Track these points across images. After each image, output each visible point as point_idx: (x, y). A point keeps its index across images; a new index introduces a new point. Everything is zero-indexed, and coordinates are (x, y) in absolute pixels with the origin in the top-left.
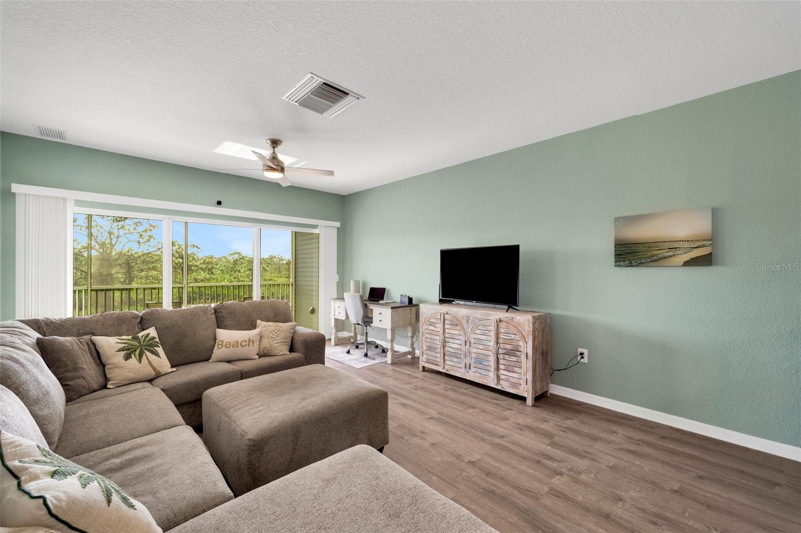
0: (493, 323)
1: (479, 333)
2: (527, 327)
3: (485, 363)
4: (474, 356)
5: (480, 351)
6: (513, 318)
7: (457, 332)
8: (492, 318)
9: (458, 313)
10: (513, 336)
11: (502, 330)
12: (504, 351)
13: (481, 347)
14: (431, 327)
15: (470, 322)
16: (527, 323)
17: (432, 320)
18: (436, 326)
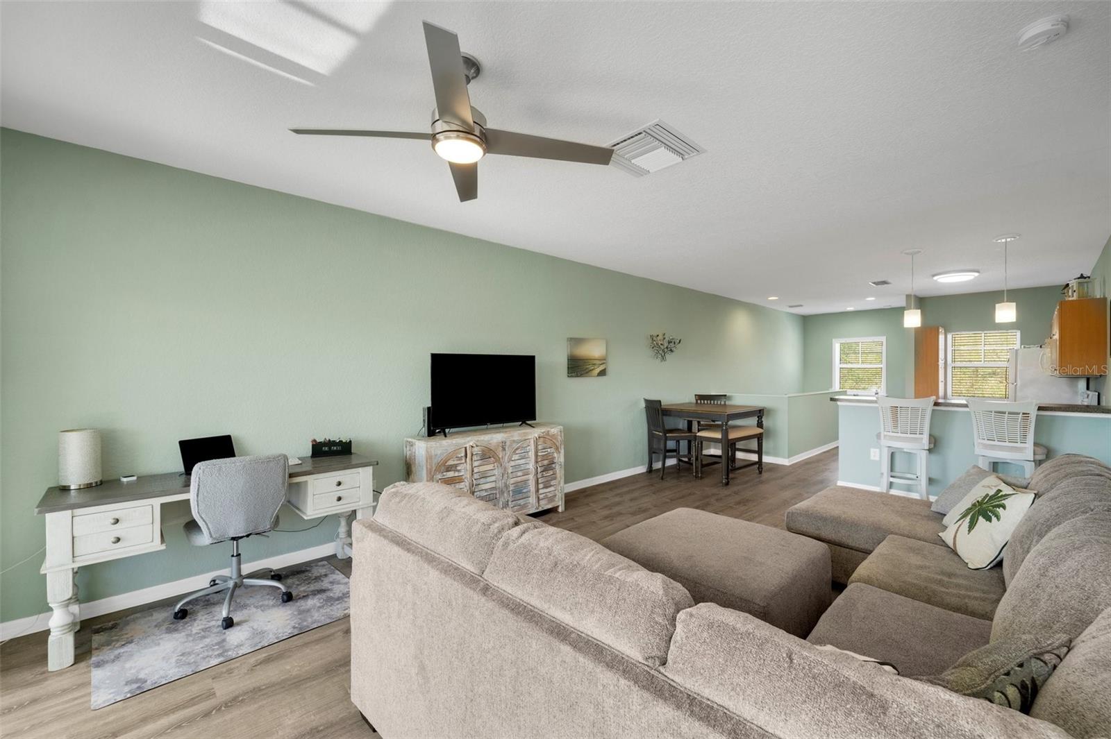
0: (532, 442)
1: (516, 458)
2: (559, 437)
3: (524, 491)
4: (511, 488)
5: (519, 479)
6: (548, 431)
7: (490, 467)
8: (530, 437)
9: (491, 442)
10: (549, 450)
11: (540, 447)
12: (543, 468)
13: (520, 474)
14: (448, 473)
15: (507, 449)
16: (559, 433)
17: (451, 463)
18: (459, 468)
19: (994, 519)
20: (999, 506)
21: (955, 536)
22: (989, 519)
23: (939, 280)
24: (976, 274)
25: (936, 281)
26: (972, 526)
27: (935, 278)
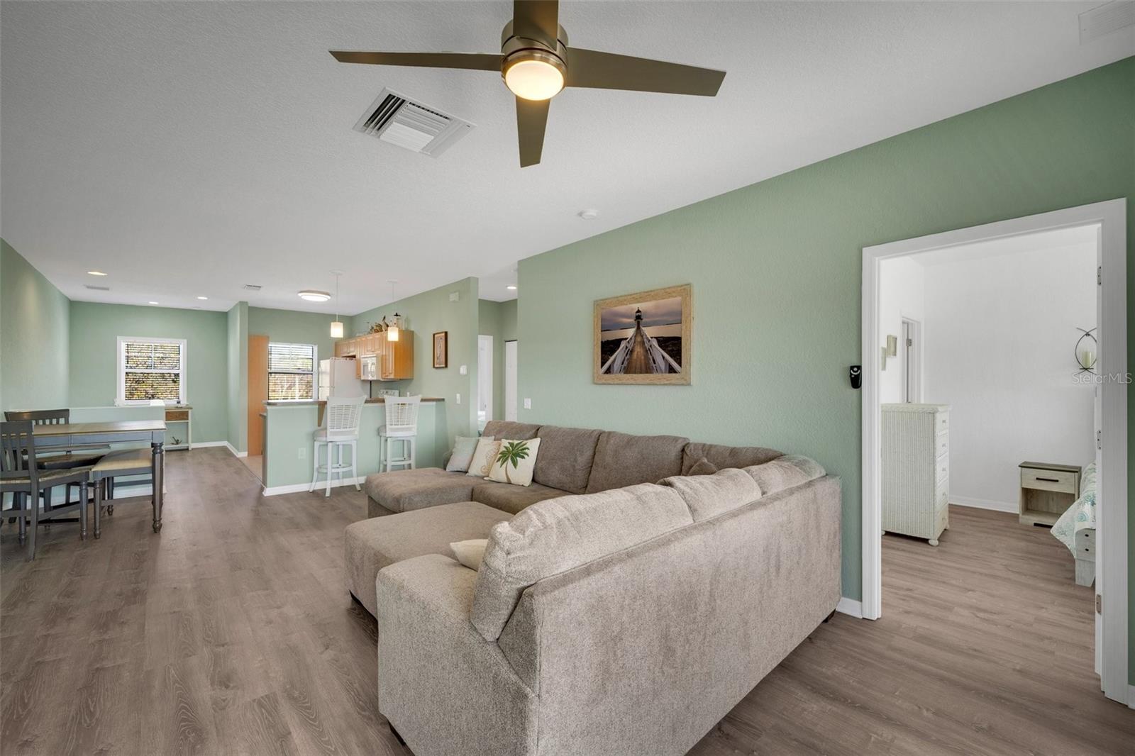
19: (526, 456)
20: (525, 449)
21: (507, 474)
22: (523, 457)
23: (303, 297)
24: (329, 297)
25: (300, 297)
26: (515, 464)
27: (300, 295)
